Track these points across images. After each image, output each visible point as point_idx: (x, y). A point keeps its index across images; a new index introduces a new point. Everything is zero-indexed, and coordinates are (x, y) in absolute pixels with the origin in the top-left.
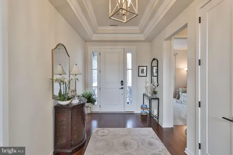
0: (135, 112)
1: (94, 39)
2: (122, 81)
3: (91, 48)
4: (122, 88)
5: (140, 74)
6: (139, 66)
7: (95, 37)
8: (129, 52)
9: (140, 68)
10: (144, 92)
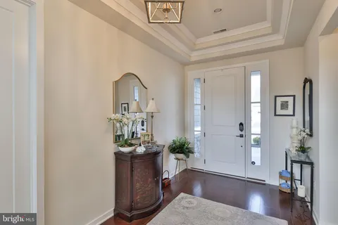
0: (267, 182)
1: (193, 59)
2: (241, 124)
3: (192, 74)
4: (241, 136)
5: (279, 111)
6: (276, 97)
7: (195, 56)
8: (255, 71)
9: (279, 100)
10: (287, 147)
